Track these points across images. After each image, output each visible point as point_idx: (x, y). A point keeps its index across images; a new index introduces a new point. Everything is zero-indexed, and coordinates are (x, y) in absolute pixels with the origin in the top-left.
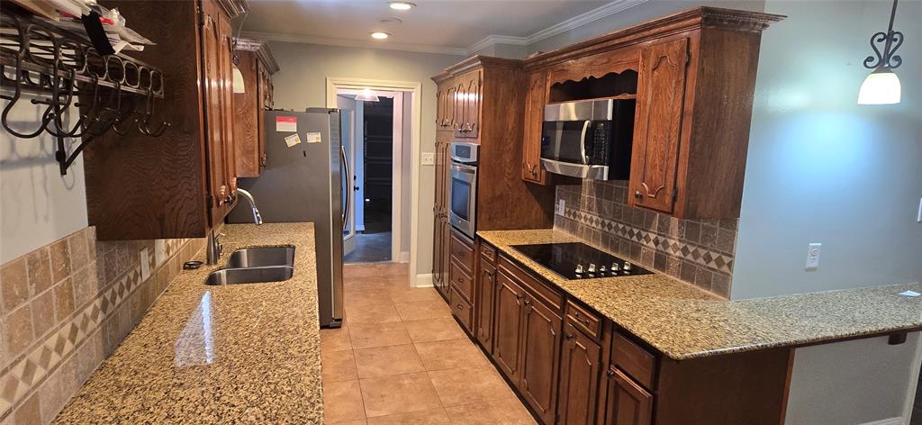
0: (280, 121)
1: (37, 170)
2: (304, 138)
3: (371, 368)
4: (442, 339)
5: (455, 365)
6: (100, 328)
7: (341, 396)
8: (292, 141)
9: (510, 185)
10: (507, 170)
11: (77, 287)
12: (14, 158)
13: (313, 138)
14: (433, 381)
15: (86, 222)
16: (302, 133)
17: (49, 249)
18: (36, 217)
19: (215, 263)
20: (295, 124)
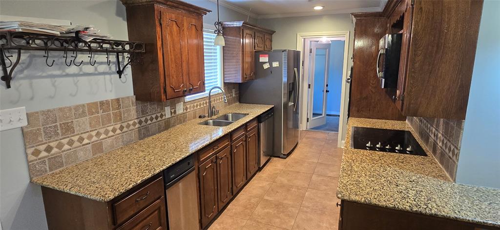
0: (262, 57)
1: (108, 77)
2: (271, 65)
3: (283, 179)
4: (330, 175)
5: (325, 190)
6: (137, 129)
7: (260, 187)
8: (266, 66)
9: (373, 91)
10: (371, 81)
11: (124, 114)
12: (96, 72)
13: (275, 64)
14: (307, 193)
15: (133, 94)
16: (270, 62)
17: (110, 101)
18: (106, 91)
19: (211, 117)
20: (268, 58)
